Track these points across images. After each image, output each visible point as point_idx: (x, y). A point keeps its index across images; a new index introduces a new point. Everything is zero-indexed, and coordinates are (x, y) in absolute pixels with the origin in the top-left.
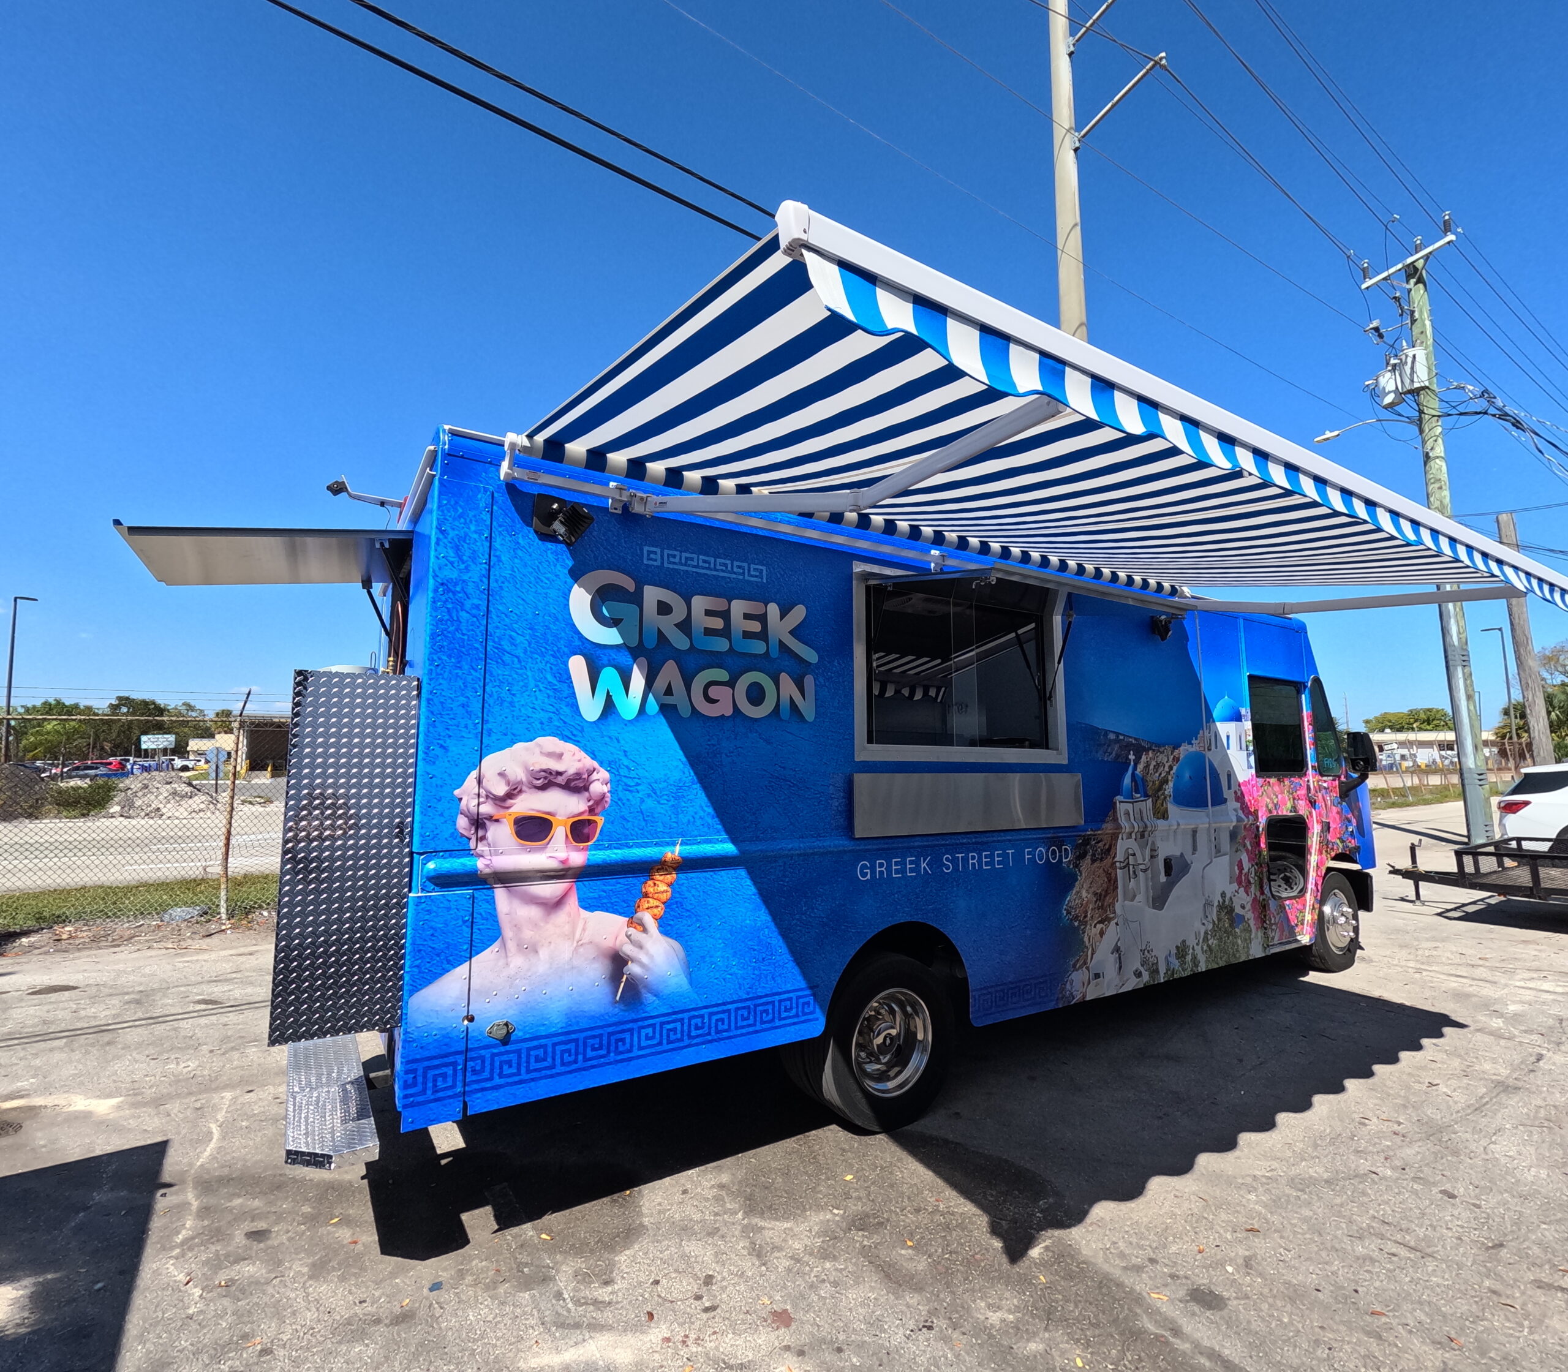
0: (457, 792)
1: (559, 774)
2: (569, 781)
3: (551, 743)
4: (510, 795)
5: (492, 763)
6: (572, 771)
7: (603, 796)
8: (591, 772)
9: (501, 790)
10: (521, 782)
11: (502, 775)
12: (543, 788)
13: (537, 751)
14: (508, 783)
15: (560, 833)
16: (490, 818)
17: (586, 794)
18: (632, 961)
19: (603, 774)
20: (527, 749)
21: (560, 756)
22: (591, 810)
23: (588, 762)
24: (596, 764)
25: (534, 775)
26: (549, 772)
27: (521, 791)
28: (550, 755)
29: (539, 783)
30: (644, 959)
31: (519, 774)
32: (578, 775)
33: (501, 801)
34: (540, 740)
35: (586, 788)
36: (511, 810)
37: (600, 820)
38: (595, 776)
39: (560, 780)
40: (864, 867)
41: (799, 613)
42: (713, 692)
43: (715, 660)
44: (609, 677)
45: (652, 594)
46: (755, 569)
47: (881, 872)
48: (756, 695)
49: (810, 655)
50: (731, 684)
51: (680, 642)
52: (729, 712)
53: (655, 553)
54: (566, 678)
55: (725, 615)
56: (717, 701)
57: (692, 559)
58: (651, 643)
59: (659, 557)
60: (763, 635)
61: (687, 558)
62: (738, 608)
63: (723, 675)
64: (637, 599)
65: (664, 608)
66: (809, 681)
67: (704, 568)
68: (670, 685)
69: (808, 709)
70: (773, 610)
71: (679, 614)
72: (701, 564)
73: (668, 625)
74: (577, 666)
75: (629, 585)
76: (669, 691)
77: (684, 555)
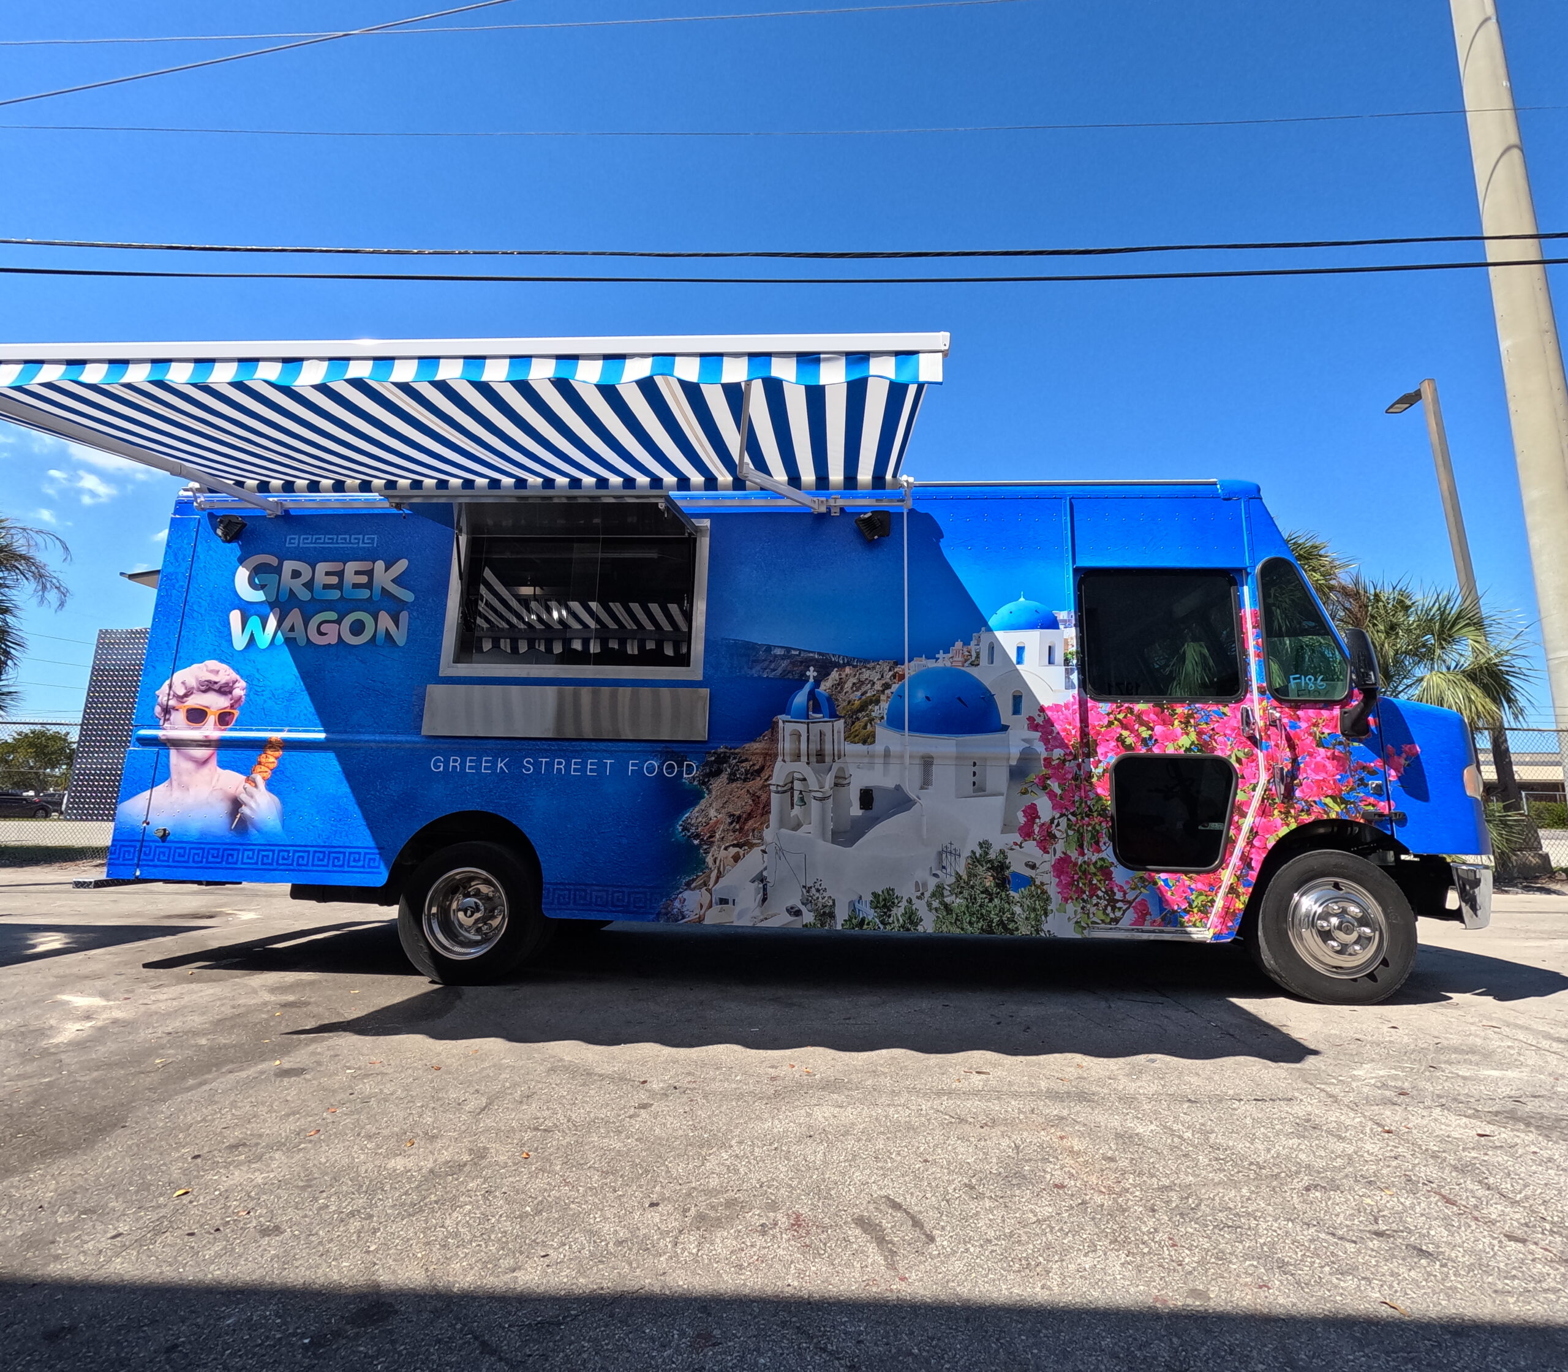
0: (157, 692)
1: (216, 683)
2: (221, 687)
3: (213, 664)
4: (186, 695)
5: (179, 676)
6: (223, 681)
7: (240, 697)
8: (235, 682)
9: (181, 691)
10: (193, 688)
11: (183, 683)
12: (204, 692)
13: (205, 669)
14: (186, 688)
15: (211, 719)
16: (174, 708)
17: (230, 696)
18: (245, 805)
19: (242, 683)
20: (199, 668)
21: (218, 672)
22: (232, 706)
23: (234, 676)
24: (238, 677)
25: (201, 683)
26: (209, 681)
27: (192, 693)
28: (212, 671)
29: (203, 688)
30: (253, 805)
31: (192, 683)
32: (227, 684)
33: (181, 698)
34: (207, 662)
35: (230, 692)
36: (186, 704)
37: (236, 713)
38: (237, 685)
39: (216, 687)
40: (438, 760)
41: (402, 565)
42: (323, 628)
43: (329, 606)
44: (254, 622)
45: (289, 566)
46: (368, 539)
47: (455, 767)
48: (358, 628)
49: (408, 596)
50: (338, 622)
51: (304, 595)
52: (334, 641)
53: (294, 539)
54: (227, 624)
55: (340, 574)
56: (326, 634)
57: (320, 539)
58: (284, 598)
59: (297, 541)
60: (369, 585)
61: (316, 539)
62: (351, 567)
63: (333, 616)
64: (278, 570)
65: (296, 574)
66: (404, 616)
67: (328, 543)
68: (293, 624)
69: (400, 637)
70: (380, 565)
71: (306, 577)
72: (327, 541)
73: (297, 585)
74: (235, 617)
75: (274, 561)
76: (292, 629)
77: (314, 537)
